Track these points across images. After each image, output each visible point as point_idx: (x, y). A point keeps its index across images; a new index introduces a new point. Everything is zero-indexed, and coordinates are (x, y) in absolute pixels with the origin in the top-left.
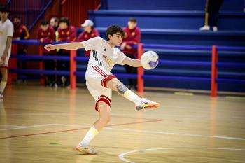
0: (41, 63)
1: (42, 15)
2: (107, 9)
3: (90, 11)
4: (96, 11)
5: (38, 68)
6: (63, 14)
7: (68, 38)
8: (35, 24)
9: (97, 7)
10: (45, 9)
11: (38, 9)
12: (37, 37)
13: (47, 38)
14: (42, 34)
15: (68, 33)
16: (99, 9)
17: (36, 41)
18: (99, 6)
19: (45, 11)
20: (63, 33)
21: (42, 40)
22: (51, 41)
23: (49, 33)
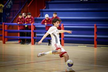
0: (19, 34)
2: (48, 8)
3: (41, 10)
5: (18, 36)
6: (28, 11)
7: (30, 22)
9: (44, 8)
10: (21, 9)
11: (18, 9)
13: (21, 22)
14: (19, 20)
15: (30, 20)
16: (45, 9)
17: (16, 24)
18: (45, 7)
19: (21, 10)
20: (28, 20)
21: (18, 23)
22: (23, 23)
23: (22, 20)
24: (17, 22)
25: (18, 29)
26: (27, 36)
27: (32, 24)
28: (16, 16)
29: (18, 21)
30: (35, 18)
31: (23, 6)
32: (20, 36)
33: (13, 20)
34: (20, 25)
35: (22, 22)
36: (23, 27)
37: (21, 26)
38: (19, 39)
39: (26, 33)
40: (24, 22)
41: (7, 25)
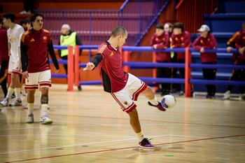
0: (155, 71)
1: (156, 20)
2: (224, 13)
3: (206, 15)
4: (213, 14)
5: (152, 76)
6: (177, 19)
7: (183, 44)
8: (149, 30)
9: (213, 10)
10: (159, 14)
11: (151, 14)
12: (151, 43)
13: (161, 44)
14: (157, 39)
15: (182, 39)
16: (216, 13)
17: (149, 48)
18: (216, 9)
19: (159, 16)
20: (176, 39)
21: (155, 46)
22: (165, 48)
23: (164, 39)
24: (152, 45)
25: (152, 61)
26: (174, 77)
27: (187, 50)
28: (146, 31)
29: (155, 42)
30: (192, 34)
31: (164, 7)
33: (142, 40)
34: (158, 52)
35: (164, 43)
36: (165, 54)
37: (161, 53)
38: (154, 83)
39: (172, 70)
40: (167, 43)
41: (128, 50)
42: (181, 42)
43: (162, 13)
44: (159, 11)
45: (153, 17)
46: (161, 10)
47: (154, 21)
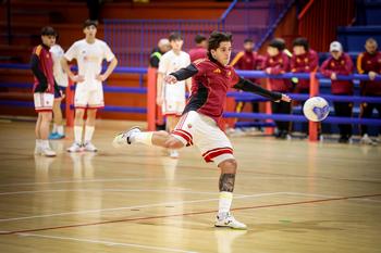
1: (270, 35)
2: (365, 24)
3: (339, 28)
4: (349, 27)
5: (265, 111)
6: (300, 33)
7: (307, 68)
9: (350, 22)
10: (274, 26)
11: (264, 26)
13: (277, 67)
14: (271, 61)
15: (306, 60)
16: (354, 25)
17: (260, 73)
18: (354, 20)
19: (275, 29)
20: (298, 60)
22: (283, 72)
23: (281, 61)
27: (312, 75)
30: (321, 54)
31: (281, 16)
32: (274, 112)
40: (285, 66)
42: (304, 65)
43: (278, 24)
44: (274, 22)
45: (267, 30)
46: (278, 20)
47: (267, 35)
